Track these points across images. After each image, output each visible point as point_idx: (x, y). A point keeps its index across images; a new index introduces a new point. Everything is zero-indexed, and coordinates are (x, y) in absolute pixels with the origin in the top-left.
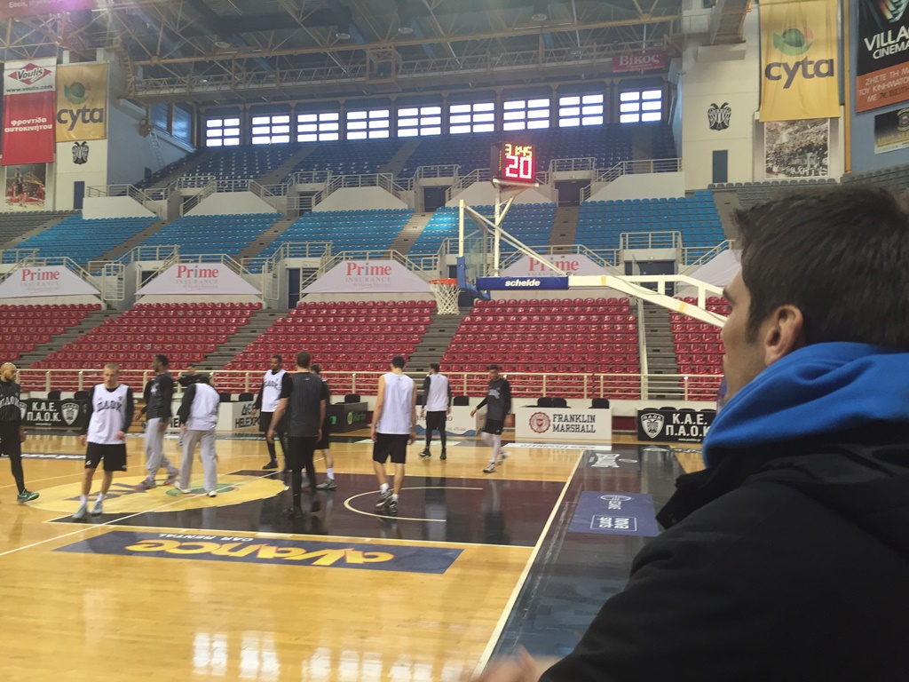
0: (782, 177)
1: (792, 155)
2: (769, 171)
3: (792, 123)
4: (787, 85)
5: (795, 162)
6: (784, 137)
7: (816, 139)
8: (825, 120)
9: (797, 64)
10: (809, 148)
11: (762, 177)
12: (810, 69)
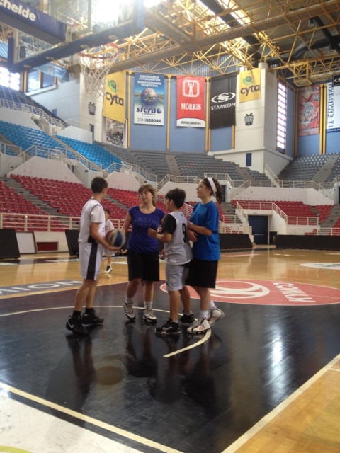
0: (111, 143)
1: (114, 135)
2: (107, 139)
3: (114, 121)
4: (111, 104)
5: (115, 138)
6: (112, 127)
7: (120, 131)
8: (122, 124)
9: (115, 96)
10: (118, 134)
11: (105, 141)
12: (118, 99)
